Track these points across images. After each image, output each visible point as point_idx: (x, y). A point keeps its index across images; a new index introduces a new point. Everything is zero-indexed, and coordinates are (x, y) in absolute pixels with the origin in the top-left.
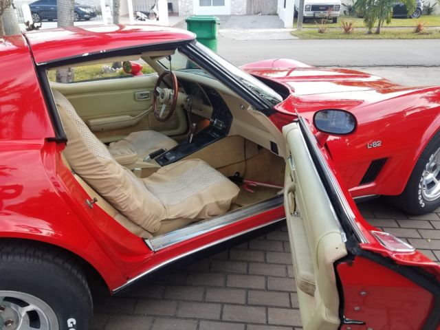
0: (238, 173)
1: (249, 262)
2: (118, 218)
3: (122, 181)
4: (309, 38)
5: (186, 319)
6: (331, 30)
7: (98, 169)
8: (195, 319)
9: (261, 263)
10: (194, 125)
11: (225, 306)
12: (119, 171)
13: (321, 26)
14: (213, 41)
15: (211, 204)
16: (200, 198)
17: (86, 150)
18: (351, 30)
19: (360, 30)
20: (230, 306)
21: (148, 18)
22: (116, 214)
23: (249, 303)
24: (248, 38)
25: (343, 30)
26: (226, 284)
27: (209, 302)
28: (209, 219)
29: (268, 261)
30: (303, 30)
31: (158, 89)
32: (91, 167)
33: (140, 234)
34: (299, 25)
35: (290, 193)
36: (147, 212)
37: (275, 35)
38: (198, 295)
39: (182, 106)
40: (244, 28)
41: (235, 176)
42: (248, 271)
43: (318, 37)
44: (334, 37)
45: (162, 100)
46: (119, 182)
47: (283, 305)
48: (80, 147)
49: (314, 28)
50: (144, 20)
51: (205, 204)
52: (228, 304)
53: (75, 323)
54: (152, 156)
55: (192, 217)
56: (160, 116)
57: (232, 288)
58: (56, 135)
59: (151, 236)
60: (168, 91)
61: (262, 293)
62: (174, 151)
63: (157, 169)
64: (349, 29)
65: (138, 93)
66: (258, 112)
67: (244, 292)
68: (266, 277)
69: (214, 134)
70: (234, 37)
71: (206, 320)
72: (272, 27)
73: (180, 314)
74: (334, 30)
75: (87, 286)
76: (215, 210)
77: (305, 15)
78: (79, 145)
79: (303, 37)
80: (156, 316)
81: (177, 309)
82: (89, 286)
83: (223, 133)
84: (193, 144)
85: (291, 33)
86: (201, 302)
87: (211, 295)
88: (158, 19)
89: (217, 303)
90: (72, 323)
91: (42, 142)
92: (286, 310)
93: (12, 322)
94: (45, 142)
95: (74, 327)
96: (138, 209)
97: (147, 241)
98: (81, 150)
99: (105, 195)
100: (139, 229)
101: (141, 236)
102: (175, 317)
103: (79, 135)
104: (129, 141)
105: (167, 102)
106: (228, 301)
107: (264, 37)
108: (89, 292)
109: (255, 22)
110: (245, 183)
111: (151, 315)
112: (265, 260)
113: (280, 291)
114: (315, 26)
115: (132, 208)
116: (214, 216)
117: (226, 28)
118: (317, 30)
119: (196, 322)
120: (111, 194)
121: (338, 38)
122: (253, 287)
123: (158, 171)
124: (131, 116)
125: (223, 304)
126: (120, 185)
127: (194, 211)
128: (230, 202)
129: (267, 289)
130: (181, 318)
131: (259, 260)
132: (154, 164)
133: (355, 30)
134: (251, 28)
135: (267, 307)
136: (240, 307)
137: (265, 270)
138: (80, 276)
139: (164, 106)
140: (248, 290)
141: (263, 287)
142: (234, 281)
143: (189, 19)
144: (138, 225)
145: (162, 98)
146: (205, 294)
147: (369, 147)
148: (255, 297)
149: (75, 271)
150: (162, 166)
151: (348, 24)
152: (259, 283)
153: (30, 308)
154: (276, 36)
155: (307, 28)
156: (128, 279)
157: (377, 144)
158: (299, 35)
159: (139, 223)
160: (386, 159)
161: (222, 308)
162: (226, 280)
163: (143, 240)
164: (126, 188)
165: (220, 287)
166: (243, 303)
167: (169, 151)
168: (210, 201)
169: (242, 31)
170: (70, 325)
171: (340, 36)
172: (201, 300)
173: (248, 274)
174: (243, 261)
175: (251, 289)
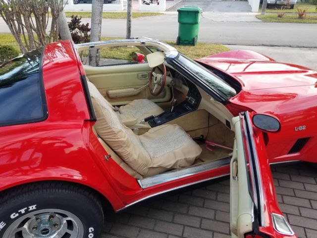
0: (202, 136)
1: (205, 199)
2: (122, 165)
3: (126, 143)
4: (270, 21)
5: (161, 232)
6: (288, 15)
7: (113, 135)
8: (166, 233)
9: (213, 200)
10: (175, 100)
11: (186, 227)
12: (125, 137)
13: (281, 11)
14: (196, 25)
15: (181, 160)
16: (175, 154)
17: (107, 124)
18: (304, 16)
19: (312, 15)
20: (189, 228)
21: (152, 3)
22: (121, 163)
23: (202, 227)
24: (223, 19)
25: (298, 15)
26: (188, 212)
27: (175, 223)
28: (179, 170)
29: (218, 199)
30: (266, 14)
31: (153, 73)
32: (109, 134)
33: (134, 175)
34: (263, 10)
35: (235, 162)
36: (140, 162)
37: (244, 17)
38: (169, 217)
39: (168, 86)
40: (221, 11)
41: (200, 138)
42: (203, 205)
43: (277, 20)
44: (290, 21)
45: (155, 82)
46: (125, 144)
47: (225, 232)
48: (103, 122)
49: (275, 13)
50: (149, 4)
51: (177, 160)
52: (188, 226)
53: (93, 230)
54: (146, 120)
55: (168, 167)
56: (153, 92)
57: (192, 215)
58: (90, 118)
59: (142, 177)
60: (159, 76)
61: (212, 222)
62: (160, 116)
63: (149, 129)
64: (303, 14)
65: (141, 74)
66: (217, 102)
67: (200, 219)
68: (216, 210)
69: (188, 108)
70: (213, 19)
71: (172, 235)
72: (242, 11)
73: (156, 229)
74: (291, 15)
75: (101, 209)
76: (184, 164)
77: (269, 2)
78: (104, 121)
79: (265, 20)
80: (141, 228)
81: (155, 225)
82: (103, 208)
83: (195, 107)
84: (174, 113)
85: (256, 17)
86: (170, 222)
87: (178, 219)
88: (158, 4)
89: (181, 224)
90: (91, 230)
91: (82, 123)
92: (226, 235)
93: (57, 225)
94: (84, 123)
95: (92, 232)
96: (135, 160)
97: (139, 181)
98: (104, 124)
99: (116, 151)
100: (135, 172)
101: (135, 177)
102: (153, 230)
103: (103, 115)
104: (132, 106)
105: (158, 83)
106: (188, 224)
107: (235, 19)
108: (103, 212)
109: (230, 6)
110: (206, 143)
111: (138, 227)
112: (217, 199)
113: (224, 222)
114: (275, 11)
115: (131, 159)
116: (183, 167)
117: (208, 11)
118: (277, 15)
119: (166, 235)
120: (119, 150)
121: (293, 22)
122: (206, 216)
123: (149, 131)
124: (135, 88)
125: (185, 226)
126: (125, 145)
127: (170, 163)
128: (194, 159)
129: (215, 219)
130: (156, 231)
131: (212, 198)
132: (147, 125)
133: (308, 15)
134: (227, 11)
135: (213, 232)
136: (196, 229)
137: (215, 205)
138: (98, 203)
139: (156, 86)
140: (202, 218)
141: (213, 218)
142: (194, 211)
143: (180, 9)
144: (135, 170)
145: (156, 80)
146: (174, 217)
147: (296, 130)
148: (206, 224)
149: (95, 200)
150: (152, 127)
151: (302, 11)
152: (210, 214)
153: (69, 219)
154: (244, 19)
155: (269, 13)
156: (126, 204)
157: (303, 128)
158: (262, 18)
159: (134, 169)
160: (309, 138)
161: (184, 228)
162: (188, 209)
163: (137, 180)
164: (129, 147)
165: (184, 214)
166: (198, 227)
167: (157, 117)
168: (181, 157)
169: (219, 14)
170: (90, 231)
171: (295, 20)
172: (170, 221)
173: (203, 207)
174: (202, 198)
175: (204, 218)
